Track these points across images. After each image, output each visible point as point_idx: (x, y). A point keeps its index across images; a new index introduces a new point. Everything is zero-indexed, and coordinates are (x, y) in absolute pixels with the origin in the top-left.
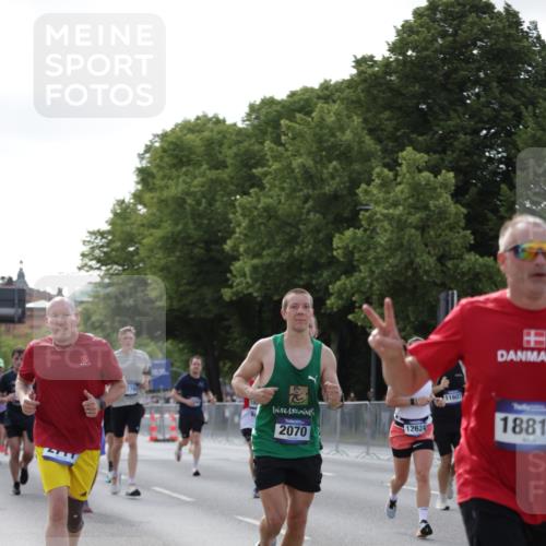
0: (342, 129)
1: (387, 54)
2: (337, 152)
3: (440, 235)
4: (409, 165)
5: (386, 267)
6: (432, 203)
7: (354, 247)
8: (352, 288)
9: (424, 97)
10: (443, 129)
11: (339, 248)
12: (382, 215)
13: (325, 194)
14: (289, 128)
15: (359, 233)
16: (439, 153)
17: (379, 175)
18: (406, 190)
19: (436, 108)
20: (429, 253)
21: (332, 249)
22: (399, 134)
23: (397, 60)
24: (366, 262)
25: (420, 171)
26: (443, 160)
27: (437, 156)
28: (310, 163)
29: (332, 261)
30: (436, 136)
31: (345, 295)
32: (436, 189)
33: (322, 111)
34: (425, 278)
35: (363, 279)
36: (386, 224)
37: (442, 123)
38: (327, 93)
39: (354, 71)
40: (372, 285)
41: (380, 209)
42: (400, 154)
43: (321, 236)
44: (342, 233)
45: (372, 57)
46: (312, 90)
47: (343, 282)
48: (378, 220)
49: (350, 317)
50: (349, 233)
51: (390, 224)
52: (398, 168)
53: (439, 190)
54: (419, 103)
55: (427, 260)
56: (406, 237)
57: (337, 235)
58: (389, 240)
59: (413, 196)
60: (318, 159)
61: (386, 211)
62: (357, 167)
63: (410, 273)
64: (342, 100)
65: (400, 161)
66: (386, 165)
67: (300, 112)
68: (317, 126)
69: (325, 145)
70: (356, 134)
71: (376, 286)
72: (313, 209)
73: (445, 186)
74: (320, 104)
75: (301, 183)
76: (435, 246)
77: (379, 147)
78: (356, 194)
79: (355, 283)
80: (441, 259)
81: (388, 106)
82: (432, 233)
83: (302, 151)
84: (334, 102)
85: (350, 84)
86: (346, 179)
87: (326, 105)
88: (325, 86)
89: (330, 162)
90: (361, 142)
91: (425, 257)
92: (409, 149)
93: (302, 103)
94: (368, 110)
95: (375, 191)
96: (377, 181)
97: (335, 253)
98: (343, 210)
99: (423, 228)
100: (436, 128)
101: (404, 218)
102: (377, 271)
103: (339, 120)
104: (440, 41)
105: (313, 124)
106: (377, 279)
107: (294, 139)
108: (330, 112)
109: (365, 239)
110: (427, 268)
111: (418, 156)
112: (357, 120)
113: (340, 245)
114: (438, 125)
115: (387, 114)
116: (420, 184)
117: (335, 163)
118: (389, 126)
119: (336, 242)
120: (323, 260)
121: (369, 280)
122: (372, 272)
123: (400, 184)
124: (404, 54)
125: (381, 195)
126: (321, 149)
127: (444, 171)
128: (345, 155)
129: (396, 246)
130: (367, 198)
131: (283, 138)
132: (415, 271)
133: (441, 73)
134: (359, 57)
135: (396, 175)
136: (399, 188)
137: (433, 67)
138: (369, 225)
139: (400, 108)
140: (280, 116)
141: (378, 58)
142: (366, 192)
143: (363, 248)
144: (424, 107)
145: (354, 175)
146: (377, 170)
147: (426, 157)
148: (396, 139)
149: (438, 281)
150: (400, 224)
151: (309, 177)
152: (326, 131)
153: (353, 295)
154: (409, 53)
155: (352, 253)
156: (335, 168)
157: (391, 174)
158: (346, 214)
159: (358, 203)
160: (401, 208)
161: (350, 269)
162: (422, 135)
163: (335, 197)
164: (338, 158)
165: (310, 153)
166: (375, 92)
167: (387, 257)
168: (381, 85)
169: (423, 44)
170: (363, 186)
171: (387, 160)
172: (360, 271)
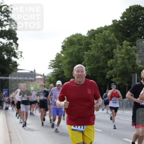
0: (110, 36)
1: (120, 19)
2: (108, 42)
3: (133, 61)
4: (125, 45)
5: (120, 68)
6: (131, 54)
7: (113, 64)
8: (112, 73)
9: (129, 29)
10: (133, 36)
11: (109, 64)
12: (119, 56)
13: (105, 52)
14: (97, 36)
15: (114, 60)
16: (132, 42)
17: (118, 47)
18: (125, 51)
19: (131, 32)
20: (130, 65)
21: (107, 64)
22: (123, 37)
23: (122, 21)
24: (115, 67)
25: (128, 46)
26: (133, 43)
27: (131, 43)
28: (102, 44)
29: (107, 67)
30: (132, 38)
31: (110, 75)
32: (131, 50)
33: (105, 32)
34: (129, 71)
35: (115, 71)
36: (120, 58)
37: (133, 35)
38: (106, 28)
39: (112, 23)
40: (117, 73)
41: (119, 55)
42: (123, 42)
43: (105, 61)
44: (110, 60)
45: (116, 20)
46: (102, 27)
47: (110, 72)
48: (118, 57)
49: (112, 80)
50: (111, 60)
51: (121, 58)
52: (123, 45)
53: (132, 50)
54: (127, 30)
55: (130, 67)
56: (125, 61)
57: (109, 61)
58: (121, 62)
59: (126, 52)
60: (104, 43)
61: (120, 55)
62: (113, 45)
63: (126, 70)
64: (110, 30)
65: (123, 44)
66: (120, 45)
67: (100, 32)
68: (104, 36)
69: (106, 40)
70: (113, 38)
71: (118, 73)
72: (103, 55)
73: (134, 49)
74: (104, 31)
75: (100, 49)
76: (131, 63)
77: (118, 41)
78: (113, 51)
79: (113, 72)
80: (133, 66)
81: (120, 31)
82: (131, 60)
83: (100, 41)
84: (108, 30)
85: (111, 26)
86: (110, 48)
87: (106, 31)
88: (106, 26)
89: (107, 44)
90: (114, 39)
91: (129, 66)
92: (125, 41)
93: (100, 30)
94: (116, 32)
95: (117, 51)
96: (118, 48)
97: (108, 65)
98: (110, 55)
99: (129, 59)
100: (131, 36)
101: (124, 57)
102: (118, 69)
103: (109, 34)
104: (132, 16)
105: (103, 35)
106: (118, 71)
107: (98, 39)
108: (107, 33)
109: (115, 62)
110: (130, 68)
111: (127, 42)
112: (113, 34)
113: (109, 63)
114: (132, 35)
115: (120, 33)
116: (128, 49)
117: (108, 44)
118: (121, 36)
119: (108, 62)
120: (105, 67)
121: (116, 71)
122: (117, 69)
123: (123, 49)
124: (124, 19)
125: (119, 52)
126: (105, 41)
127: (133, 46)
128: (110, 42)
129: (123, 63)
130: (116, 52)
131: (96, 38)
132: (127, 69)
133: (132, 23)
134: (113, 20)
135: (122, 47)
136: (123, 50)
137: (131, 22)
138: (116, 58)
139: (123, 32)
140: (95, 33)
141: (118, 20)
142: (115, 51)
143: (115, 64)
144: (128, 31)
145: (112, 47)
146: (118, 46)
147: (129, 43)
148: (122, 39)
149: (132, 71)
150: (123, 58)
151: (102, 48)
152: (106, 37)
153: (112, 75)
154: (125, 19)
155: (112, 65)
156: (108, 45)
157: (121, 47)
158: (111, 56)
159: (113, 53)
160: (123, 55)
161: (111, 69)
162: (128, 38)
163: (108, 52)
164: (109, 43)
165: (102, 42)
166: (117, 28)
167: (120, 66)
168: (118, 26)
169: (128, 17)
170: (115, 49)
171: (120, 44)
172: (114, 69)
